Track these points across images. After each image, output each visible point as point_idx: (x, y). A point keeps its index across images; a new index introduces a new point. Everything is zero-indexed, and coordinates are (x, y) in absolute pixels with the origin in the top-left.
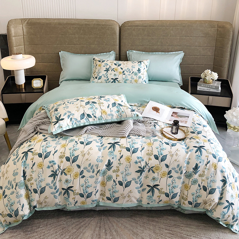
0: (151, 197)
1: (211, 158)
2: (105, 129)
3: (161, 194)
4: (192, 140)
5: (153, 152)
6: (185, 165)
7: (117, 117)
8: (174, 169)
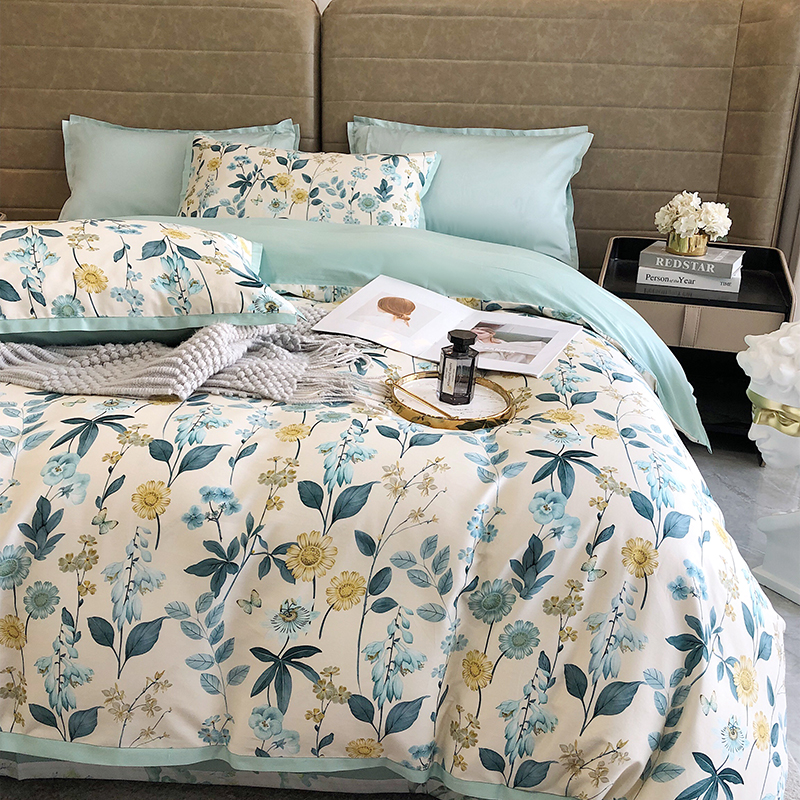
0: (271, 716)
1: (622, 513)
2: (92, 364)
3: (326, 701)
4: (535, 425)
5: (295, 469)
6: (471, 542)
7: (165, 309)
8: (404, 561)
